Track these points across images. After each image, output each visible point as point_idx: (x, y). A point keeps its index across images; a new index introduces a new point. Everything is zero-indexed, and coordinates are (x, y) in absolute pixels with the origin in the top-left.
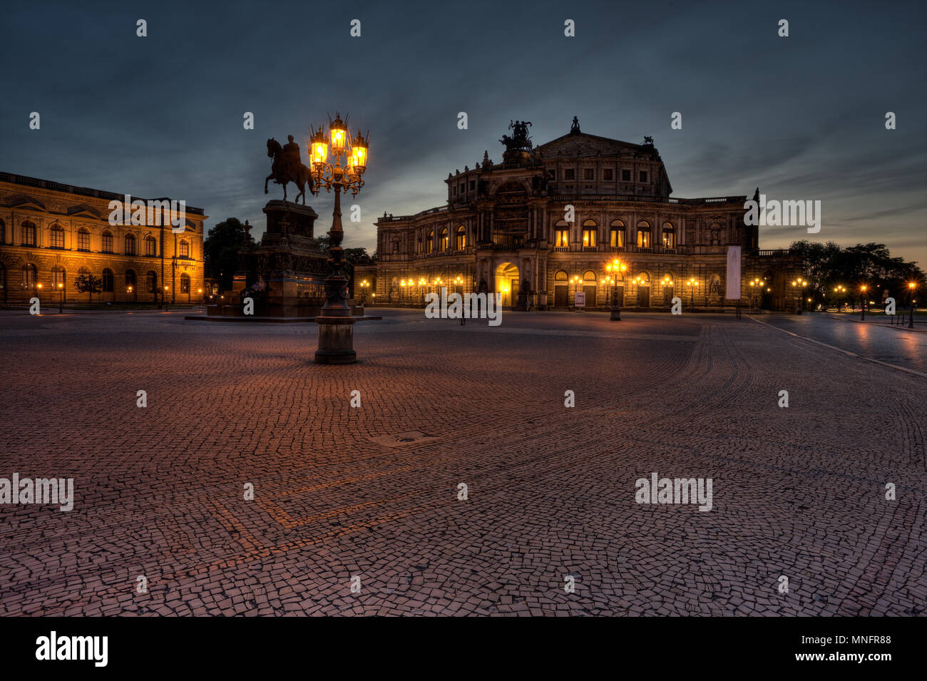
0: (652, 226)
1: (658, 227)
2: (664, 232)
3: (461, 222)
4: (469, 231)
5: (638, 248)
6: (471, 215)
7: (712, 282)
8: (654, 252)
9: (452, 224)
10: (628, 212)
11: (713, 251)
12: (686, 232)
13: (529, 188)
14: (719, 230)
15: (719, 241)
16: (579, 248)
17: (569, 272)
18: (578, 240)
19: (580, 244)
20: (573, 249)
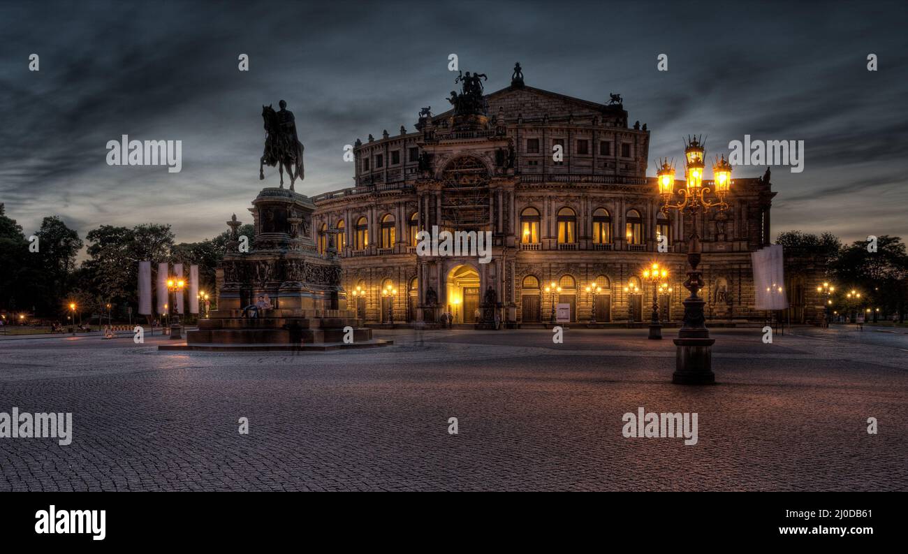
0: (643, 216)
1: (652, 218)
2: (658, 224)
3: (387, 209)
4: (400, 222)
5: (627, 245)
6: (403, 200)
7: (717, 288)
8: (647, 251)
9: (374, 211)
10: (614, 198)
11: (718, 248)
12: (684, 224)
13: (491, 165)
14: (725, 222)
15: (726, 236)
16: (553, 245)
17: (541, 278)
18: (553, 234)
19: (556, 240)
20: (546, 246)
